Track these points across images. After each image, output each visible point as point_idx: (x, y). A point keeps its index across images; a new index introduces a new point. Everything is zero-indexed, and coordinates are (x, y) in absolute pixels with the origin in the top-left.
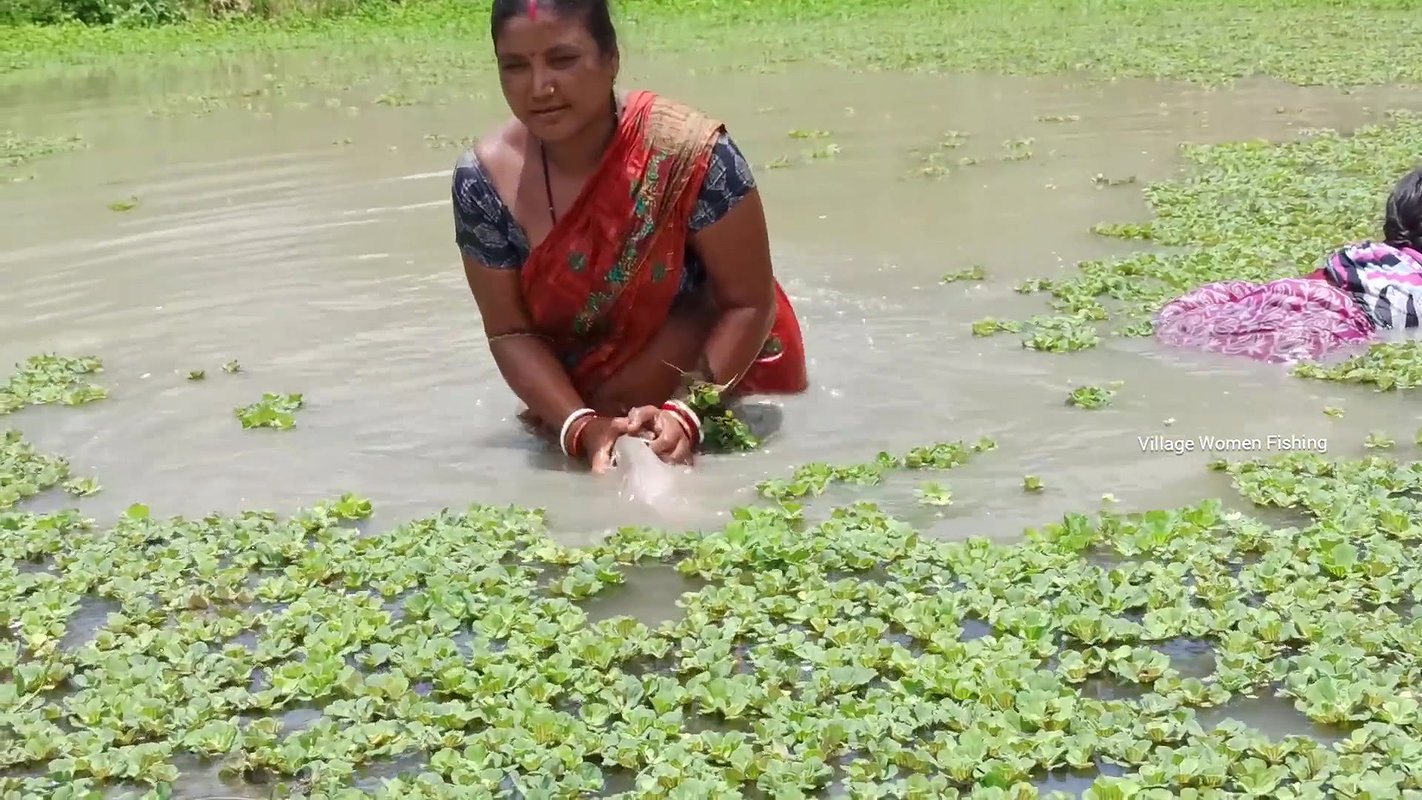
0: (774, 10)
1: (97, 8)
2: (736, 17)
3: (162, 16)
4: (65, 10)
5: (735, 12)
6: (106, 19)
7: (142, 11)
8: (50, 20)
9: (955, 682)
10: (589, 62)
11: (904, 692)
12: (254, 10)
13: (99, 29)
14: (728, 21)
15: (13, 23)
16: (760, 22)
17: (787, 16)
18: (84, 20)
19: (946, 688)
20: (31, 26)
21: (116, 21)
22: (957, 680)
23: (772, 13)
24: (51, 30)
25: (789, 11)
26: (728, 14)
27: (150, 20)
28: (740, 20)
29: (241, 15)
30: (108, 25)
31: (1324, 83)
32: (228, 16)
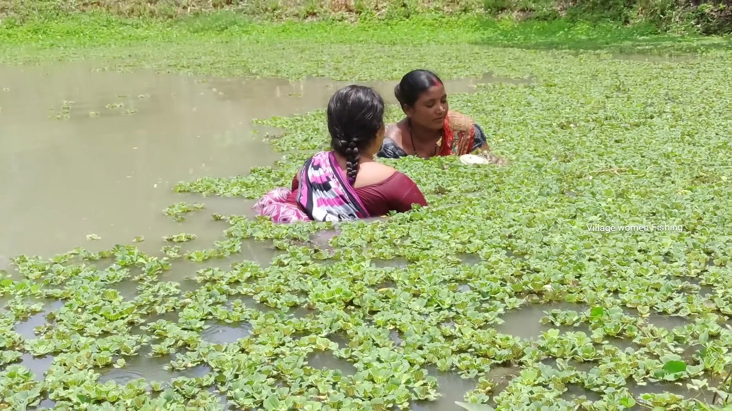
0: (74, 41)
2: (52, 45)
5: (52, 42)
9: (107, 393)
11: (79, 401)
14: (48, 47)
16: (66, 47)
17: (81, 44)
19: (104, 396)
22: (109, 391)
23: (73, 43)
25: (82, 42)
26: (48, 43)
28: (54, 46)
31: (349, 79)
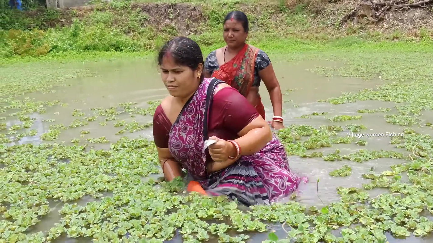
1: (119, 48)
3: (134, 50)
4: (112, 48)
6: (121, 50)
7: (130, 49)
8: (108, 50)
10: (241, 32)
12: (156, 49)
13: (119, 53)
15: (100, 51)
18: (116, 50)
20: (104, 52)
21: (123, 51)
24: (108, 53)
27: (131, 51)
29: (152, 50)
30: (122, 52)
32: (149, 50)
